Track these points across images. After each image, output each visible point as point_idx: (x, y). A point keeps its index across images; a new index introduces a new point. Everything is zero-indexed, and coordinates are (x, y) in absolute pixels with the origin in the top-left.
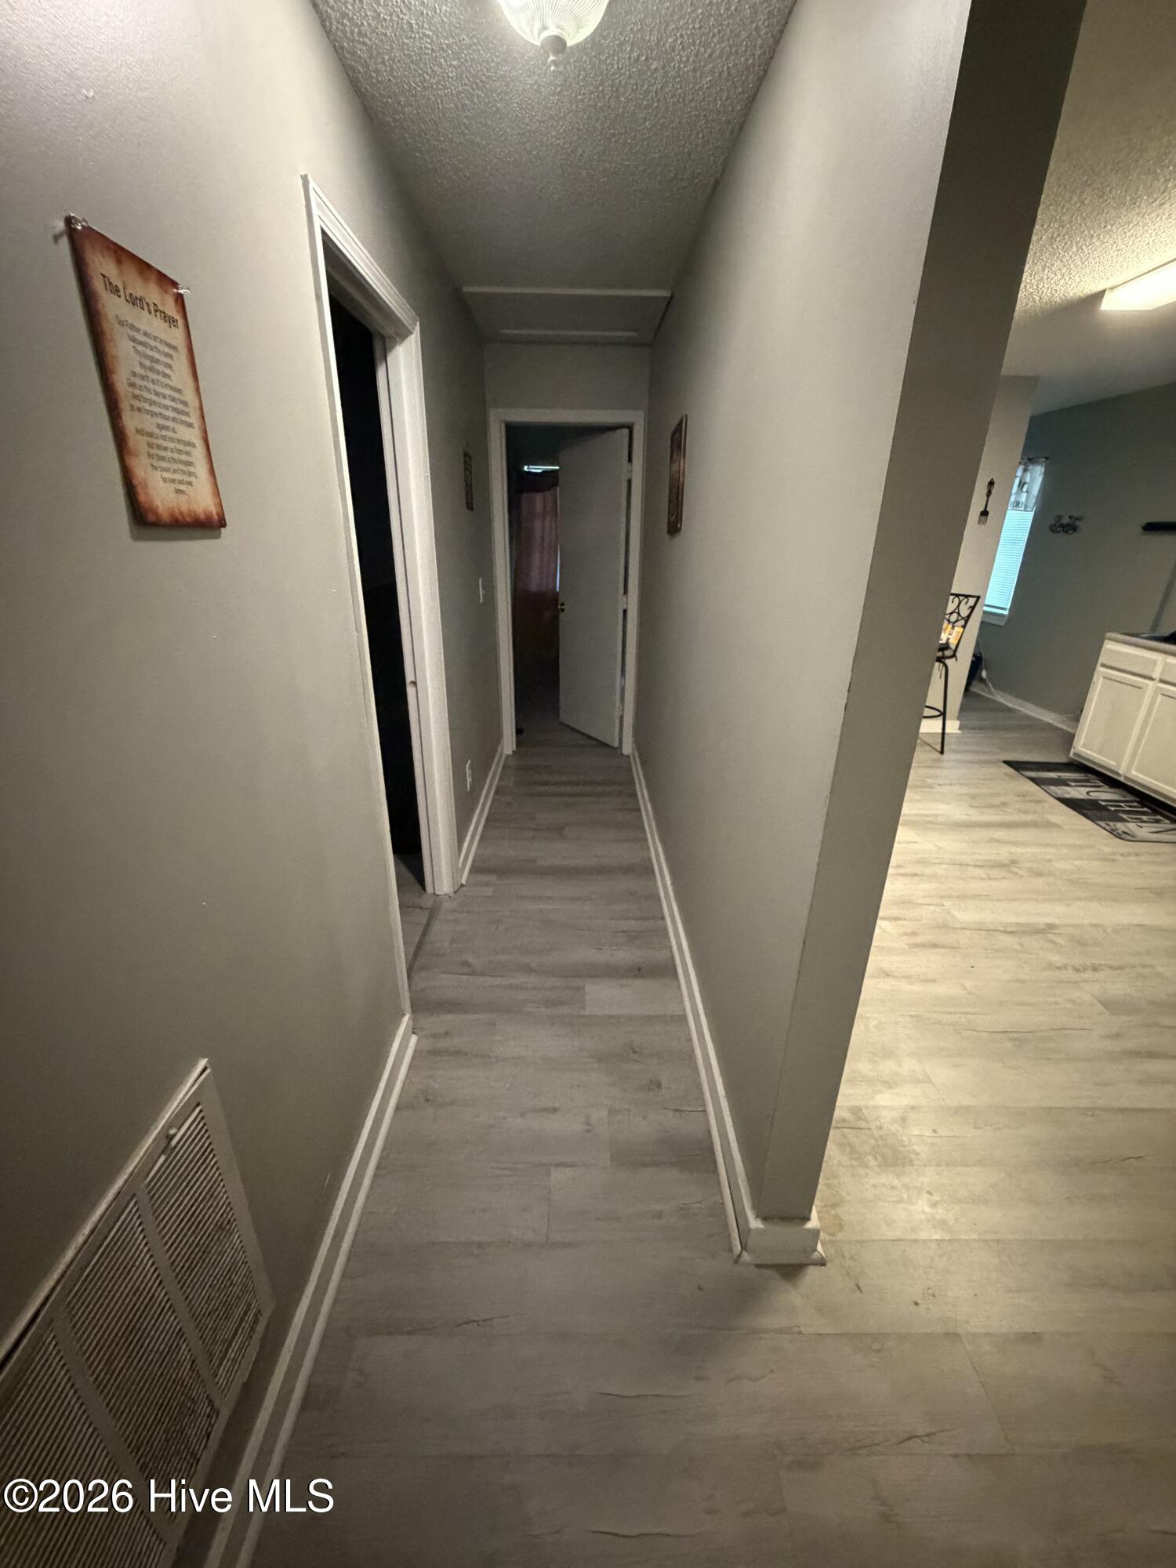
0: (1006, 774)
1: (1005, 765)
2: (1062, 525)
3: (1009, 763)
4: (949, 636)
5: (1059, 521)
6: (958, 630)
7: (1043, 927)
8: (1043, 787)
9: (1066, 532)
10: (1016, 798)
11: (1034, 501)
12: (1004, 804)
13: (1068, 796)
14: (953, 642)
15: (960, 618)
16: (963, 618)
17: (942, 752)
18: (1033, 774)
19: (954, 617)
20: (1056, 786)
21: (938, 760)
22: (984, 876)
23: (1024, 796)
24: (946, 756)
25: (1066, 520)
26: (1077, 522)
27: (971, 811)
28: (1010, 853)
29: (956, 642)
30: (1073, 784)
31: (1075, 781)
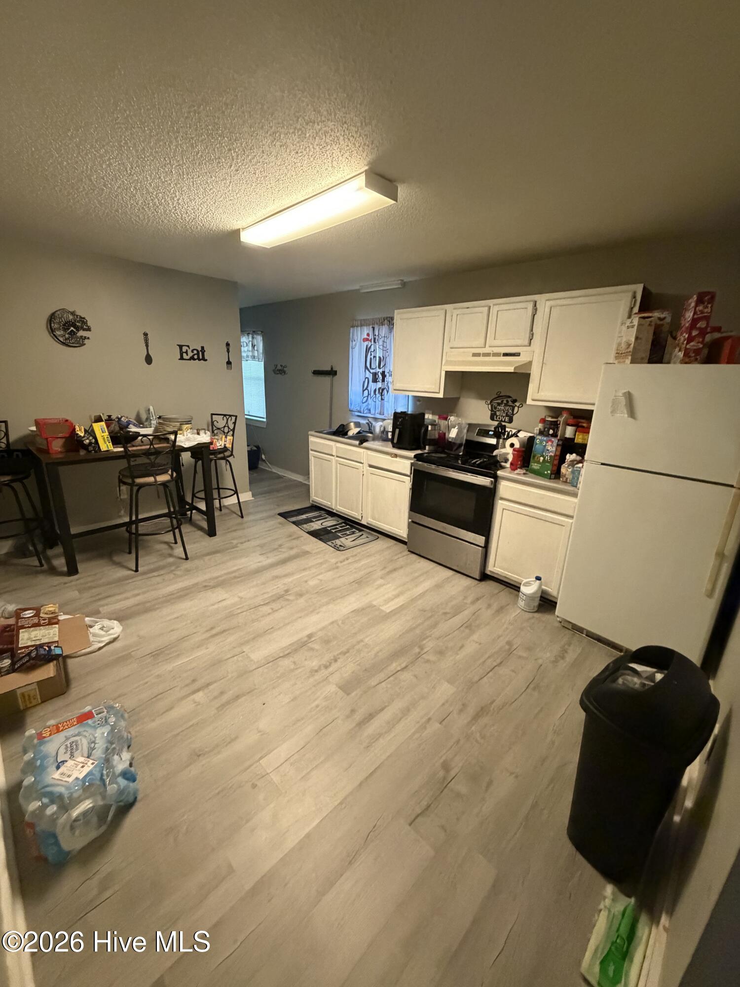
0: (280, 523)
1: (279, 517)
2: (278, 370)
3: (280, 514)
4: (225, 443)
5: (276, 368)
6: (230, 438)
7: (306, 639)
8: (300, 526)
9: (281, 374)
10: (287, 539)
11: (261, 356)
12: (280, 546)
13: (312, 529)
14: (229, 446)
15: (230, 430)
16: (231, 430)
17: (242, 517)
18: (294, 519)
19: (226, 430)
20: (306, 524)
21: (241, 524)
22: (270, 611)
23: (290, 536)
24: (245, 519)
25: (279, 367)
26: (285, 369)
27: (262, 558)
28: (284, 584)
29: (231, 446)
30: (314, 520)
31: (315, 517)
